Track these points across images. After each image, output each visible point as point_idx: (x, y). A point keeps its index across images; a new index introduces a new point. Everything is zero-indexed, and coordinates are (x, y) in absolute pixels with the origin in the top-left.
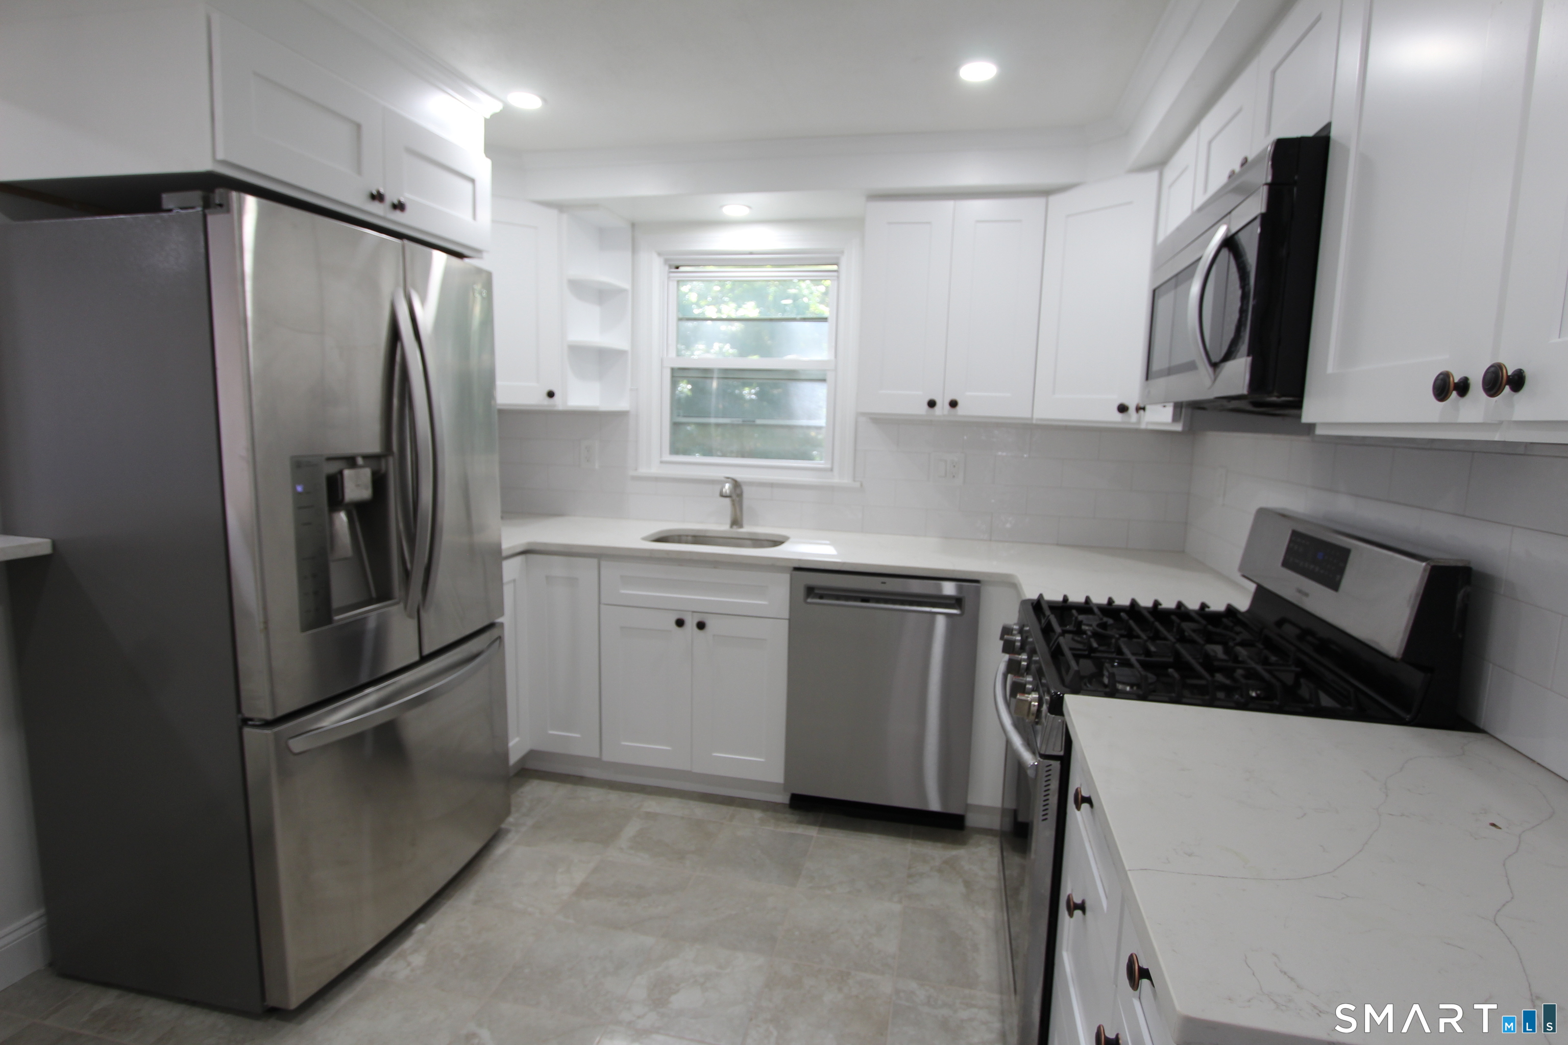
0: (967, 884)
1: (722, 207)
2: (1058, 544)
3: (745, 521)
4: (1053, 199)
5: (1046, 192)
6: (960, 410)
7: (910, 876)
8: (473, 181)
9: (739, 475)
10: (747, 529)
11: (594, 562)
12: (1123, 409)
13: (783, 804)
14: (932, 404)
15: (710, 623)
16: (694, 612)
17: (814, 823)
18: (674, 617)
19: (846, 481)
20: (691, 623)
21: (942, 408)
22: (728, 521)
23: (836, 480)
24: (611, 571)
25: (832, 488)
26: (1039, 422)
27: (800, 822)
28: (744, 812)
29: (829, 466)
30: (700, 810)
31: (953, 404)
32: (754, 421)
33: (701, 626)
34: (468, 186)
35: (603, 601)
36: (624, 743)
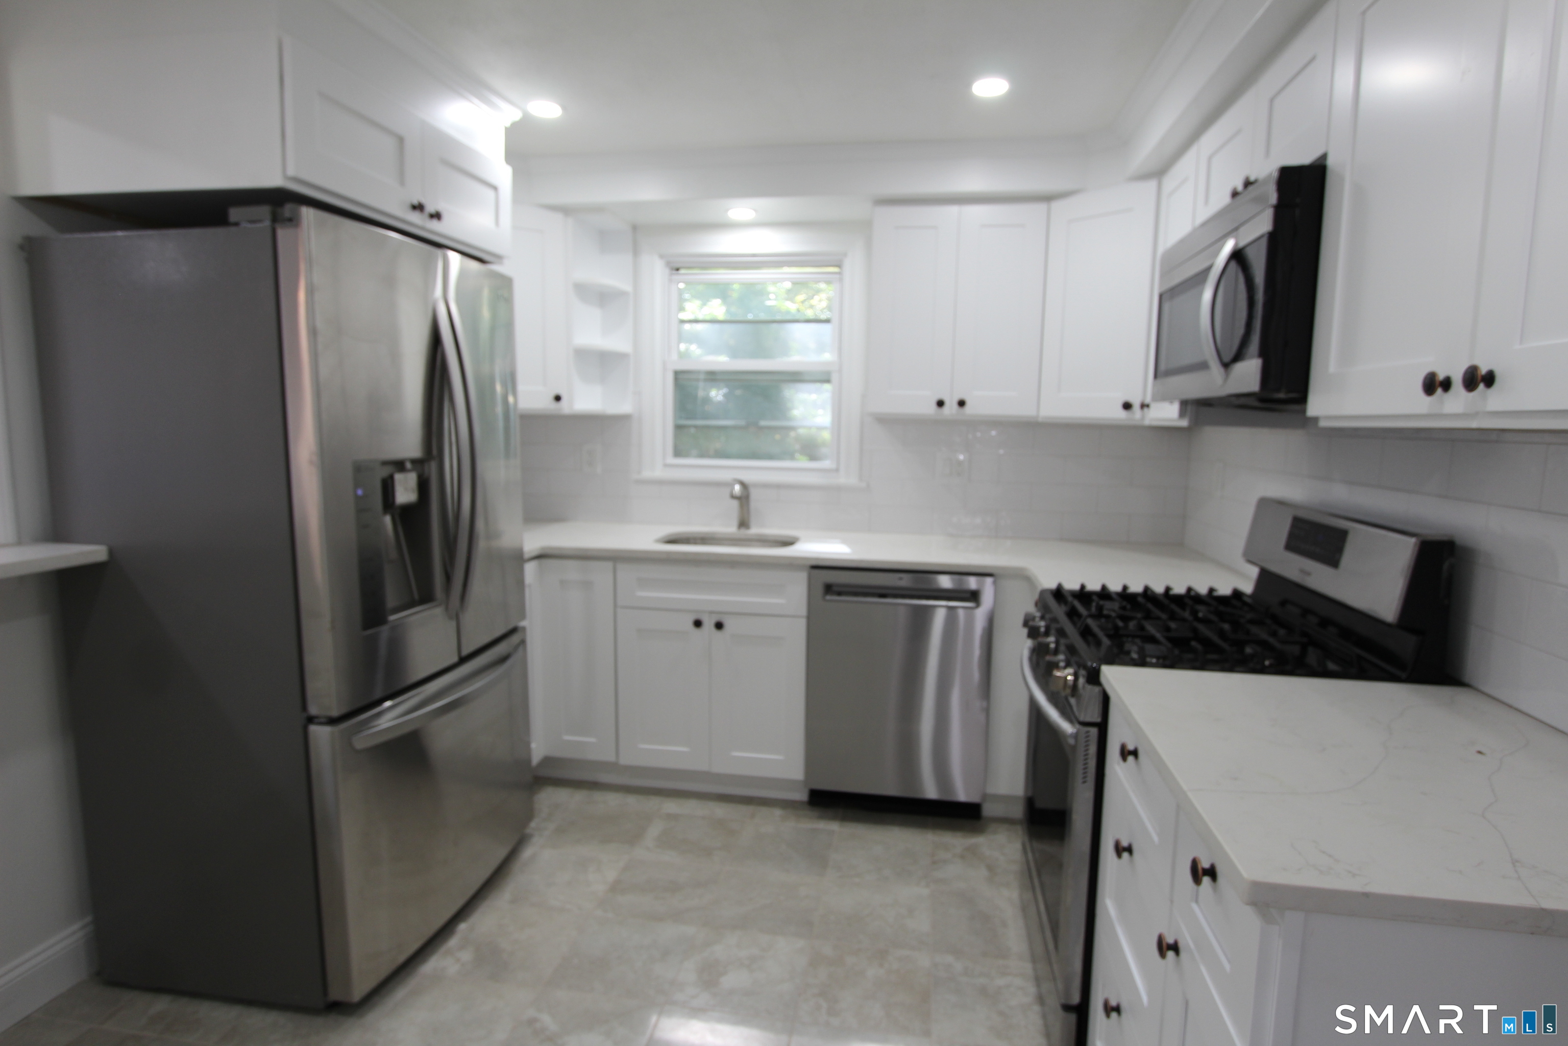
1: (728, 210)
3: (754, 523)
4: (1057, 204)
5: (1047, 198)
6: (968, 409)
7: (934, 863)
8: (495, 188)
9: (748, 477)
10: (756, 530)
11: (609, 565)
12: (1127, 406)
13: (802, 801)
14: (940, 404)
15: (728, 623)
16: (711, 612)
17: (834, 818)
18: (692, 618)
19: (853, 480)
20: (709, 623)
21: (951, 407)
22: (736, 523)
23: (844, 479)
24: (626, 573)
25: (838, 488)
26: (1044, 420)
27: (821, 817)
28: (764, 810)
29: (835, 466)
30: (720, 810)
31: (962, 403)
32: (761, 423)
33: (719, 626)
34: (490, 193)
35: (619, 604)
36: (642, 746)
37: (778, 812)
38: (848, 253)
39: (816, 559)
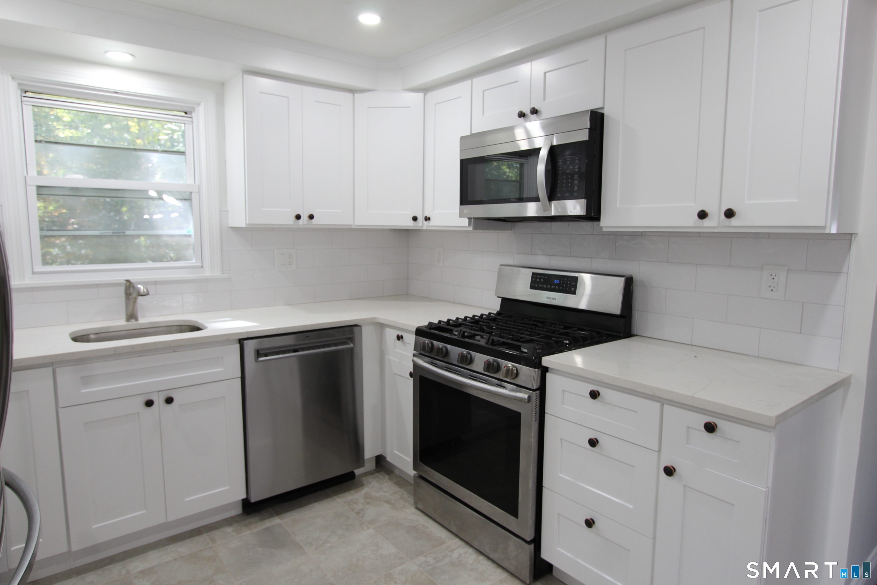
0: (388, 502)
2: (350, 299)
3: (139, 315)
4: (357, 96)
5: (352, 91)
6: (314, 221)
7: (358, 513)
9: (133, 277)
10: (144, 320)
11: (48, 370)
12: (415, 219)
13: (238, 516)
14: (298, 217)
15: (175, 396)
16: (159, 391)
17: (271, 516)
18: (142, 400)
19: (217, 274)
20: (159, 401)
21: (304, 220)
22: (124, 317)
23: (207, 273)
24: (65, 376)
25: (207, 280)
26: (357, 227)
29: (199, 264)
31: (311, 217)
32: (124, 233)
33: (169, 400)
35: (61, 405)
36: (94, 527)
37: (229, 530)
38: (199, 104)
39: (247, 332)
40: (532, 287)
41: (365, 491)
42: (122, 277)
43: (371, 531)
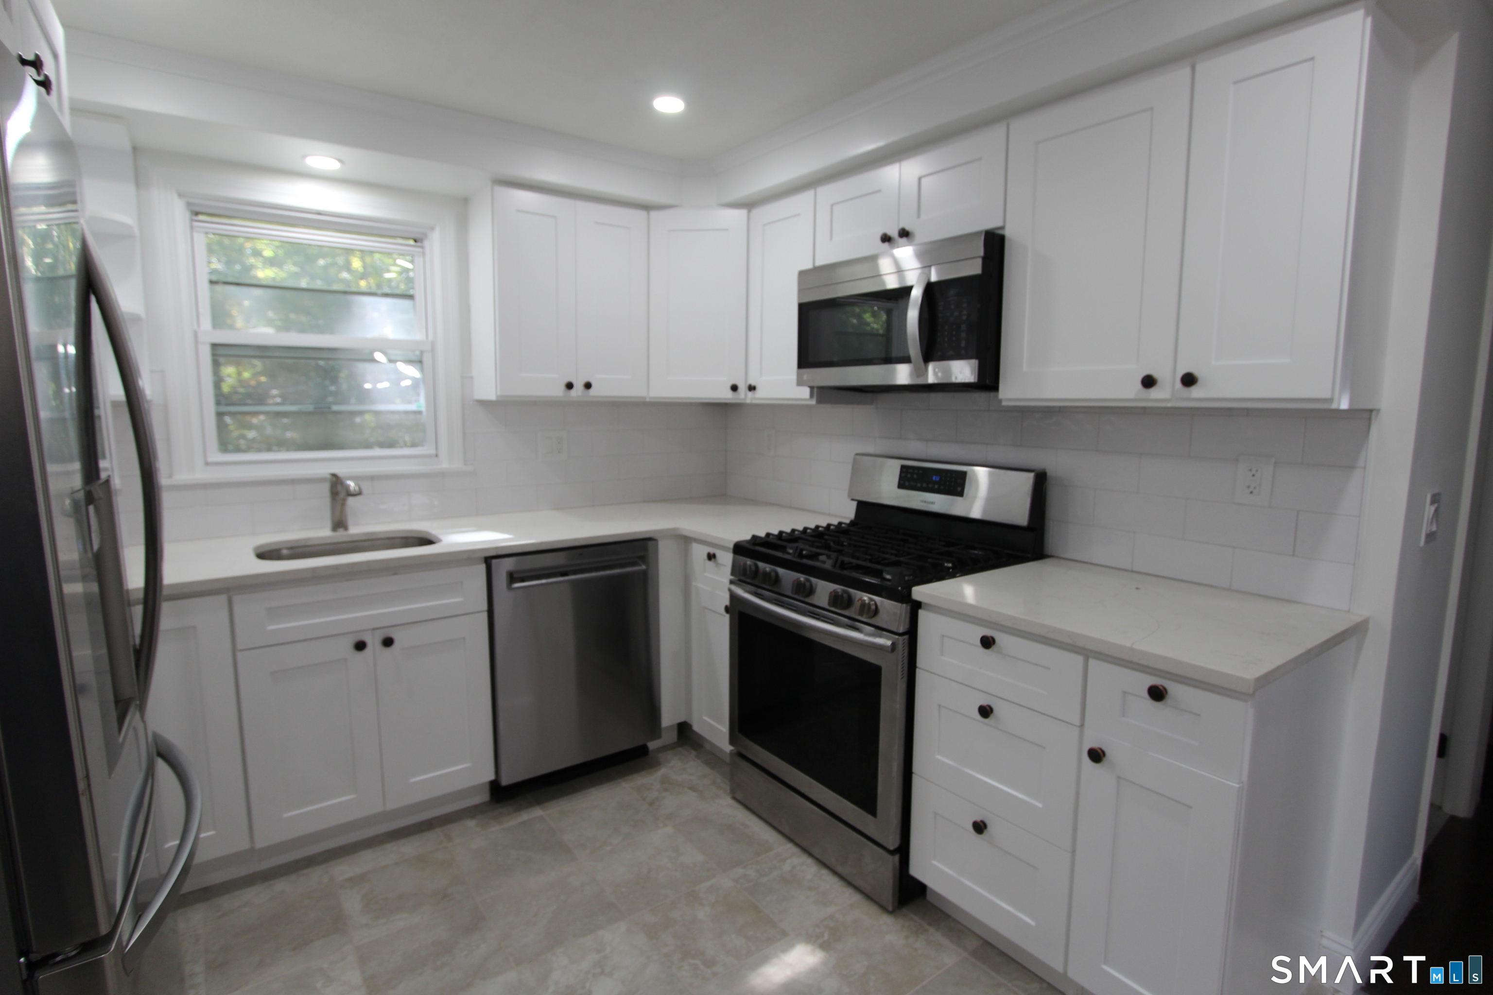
0: (693, 788)
2: (645, 501)
3: (350, 522)
4: (654, 214)
5: (647, 207)
6: (592, 392)
7: (651, 804)
9: (341, 470)
10: (356, 529)
11: (223, 599)
12: (734, 388)
13: (484, 804)
14: (570, 386)
15: (396, 635)
16: (374, 629)
17: (529, 805)
18: (350, 641)
19: (458, 465)
20: (374, 642)
21: (578, 390)
22: (328, 524)
23: (444, 464)
24: (245, 607)
25: (442, 474)
26: (652, 400)
27: (518, 809)
28: (454, 829)
29: (433, 452)
30: (408, 848)
31: (588, 386)
32: (330, 408)
33: (388, 642)
35: (240, 646)
36: (286, 815)
37: (471, 823)
38: (432, 229)
39: (497, 548)
40: (901, 486)
41: (662, 772)
42: (325, 470)
43: (669, 830)
